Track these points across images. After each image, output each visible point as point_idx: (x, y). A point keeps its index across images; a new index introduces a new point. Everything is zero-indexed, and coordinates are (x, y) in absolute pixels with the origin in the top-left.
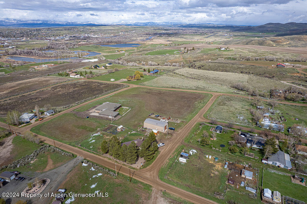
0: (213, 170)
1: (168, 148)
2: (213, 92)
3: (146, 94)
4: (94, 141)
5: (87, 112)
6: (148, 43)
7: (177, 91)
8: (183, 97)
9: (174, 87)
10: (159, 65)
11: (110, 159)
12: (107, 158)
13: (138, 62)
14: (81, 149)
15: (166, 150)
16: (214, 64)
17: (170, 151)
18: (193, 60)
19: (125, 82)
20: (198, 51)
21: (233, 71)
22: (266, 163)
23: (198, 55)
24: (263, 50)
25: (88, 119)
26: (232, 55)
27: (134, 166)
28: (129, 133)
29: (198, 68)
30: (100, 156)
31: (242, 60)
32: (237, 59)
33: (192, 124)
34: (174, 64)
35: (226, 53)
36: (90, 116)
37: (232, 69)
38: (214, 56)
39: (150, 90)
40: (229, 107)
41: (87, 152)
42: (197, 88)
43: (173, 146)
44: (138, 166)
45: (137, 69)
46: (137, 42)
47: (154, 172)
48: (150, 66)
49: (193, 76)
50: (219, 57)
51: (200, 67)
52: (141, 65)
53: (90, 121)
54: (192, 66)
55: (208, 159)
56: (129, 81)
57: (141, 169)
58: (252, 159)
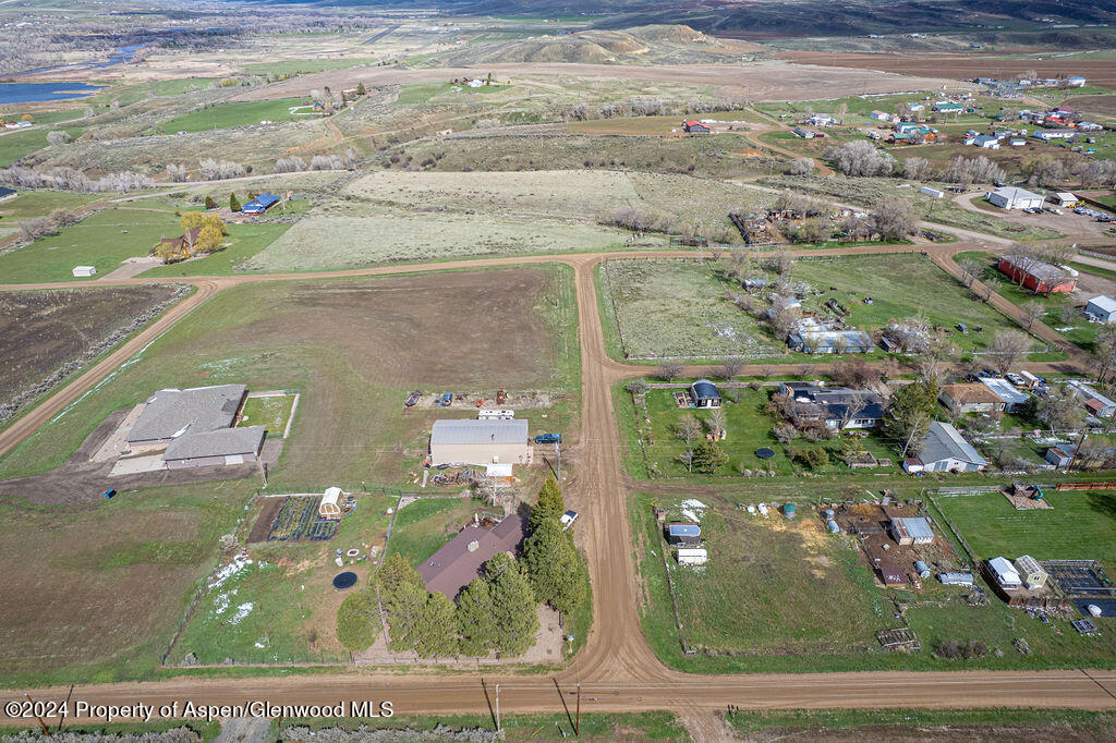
0: (807, 554)
1: (597, 524)
2: (560, 253)
3: (303, 309)
4: (248, 607)
5: (83, 466)
6: (128, 76)
7: (425, 274)
8: (469, 296)
9: (400, 259)
10: (249, 170)
11: (405, 669)
12: (385, 667)
13: (146, 169)
14: (211, 673)
15: (598, 535)
16: (479, 145)
17: (614, 535)
18: (388, 136)
19: (154, 272)
20: (388, 99)
21: (556, 161)
22: (920, 472)
23: (396, 113)
24: (603, 79)
25: (118, 501)
26: (519, 104)
27: (533, 655)
28: (390, 511)
29: (424, 164)
30: (342, 671)
31: (560, 118)
32: (544, 117)
33: (600, 397)
34: (317, 160)
35: (492, 98)
36: (117, 481)
37: (551, 157)
38: (459, 111)
39: (307, 287)
40: (662, 301)
41: (258, 676)
42: (495, 250)
43: (612, 511)
44: (549, 652)
45: (162, 201)
46: (72, 75)
47: (629, 647)
48: (213, 179)
49: (437, 201)
50: (478, 114)
51: (430, 162)
52: (168, 181)
53: (139, 508)
54: (395, 161)
55: (762, 518)
56: (171, 262)
57: (570, 656)
58: (875, 470)
